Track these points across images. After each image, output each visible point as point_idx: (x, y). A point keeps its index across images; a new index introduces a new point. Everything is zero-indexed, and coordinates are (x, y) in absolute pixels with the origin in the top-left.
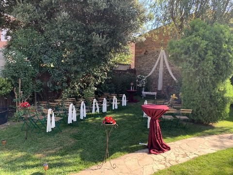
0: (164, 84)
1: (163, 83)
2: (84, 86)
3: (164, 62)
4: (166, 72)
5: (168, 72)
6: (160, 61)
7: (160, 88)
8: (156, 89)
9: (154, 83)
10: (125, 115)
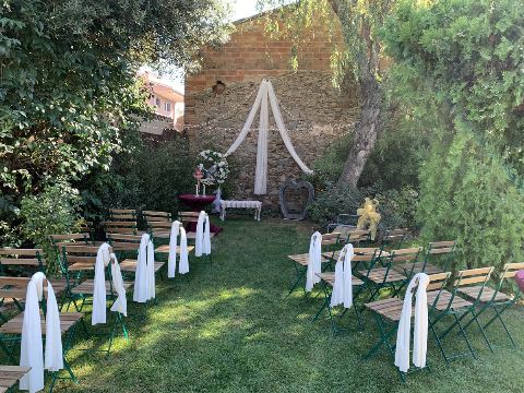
0: (273, 177)
1: (269, 174)
2: (20, 179)
3: (271, 115)
4: (277, 145)
5: (282, 145)
6: (258, 112)
7: (260, 186)
8: (248, 191)
9: (243, 175)
10: (226, 295)
